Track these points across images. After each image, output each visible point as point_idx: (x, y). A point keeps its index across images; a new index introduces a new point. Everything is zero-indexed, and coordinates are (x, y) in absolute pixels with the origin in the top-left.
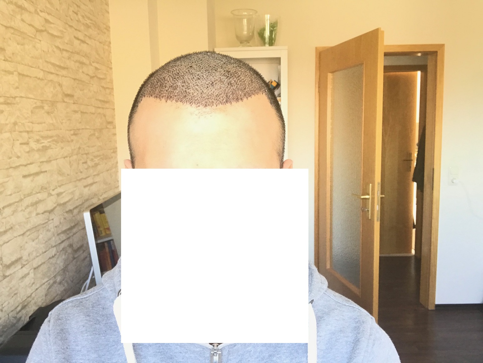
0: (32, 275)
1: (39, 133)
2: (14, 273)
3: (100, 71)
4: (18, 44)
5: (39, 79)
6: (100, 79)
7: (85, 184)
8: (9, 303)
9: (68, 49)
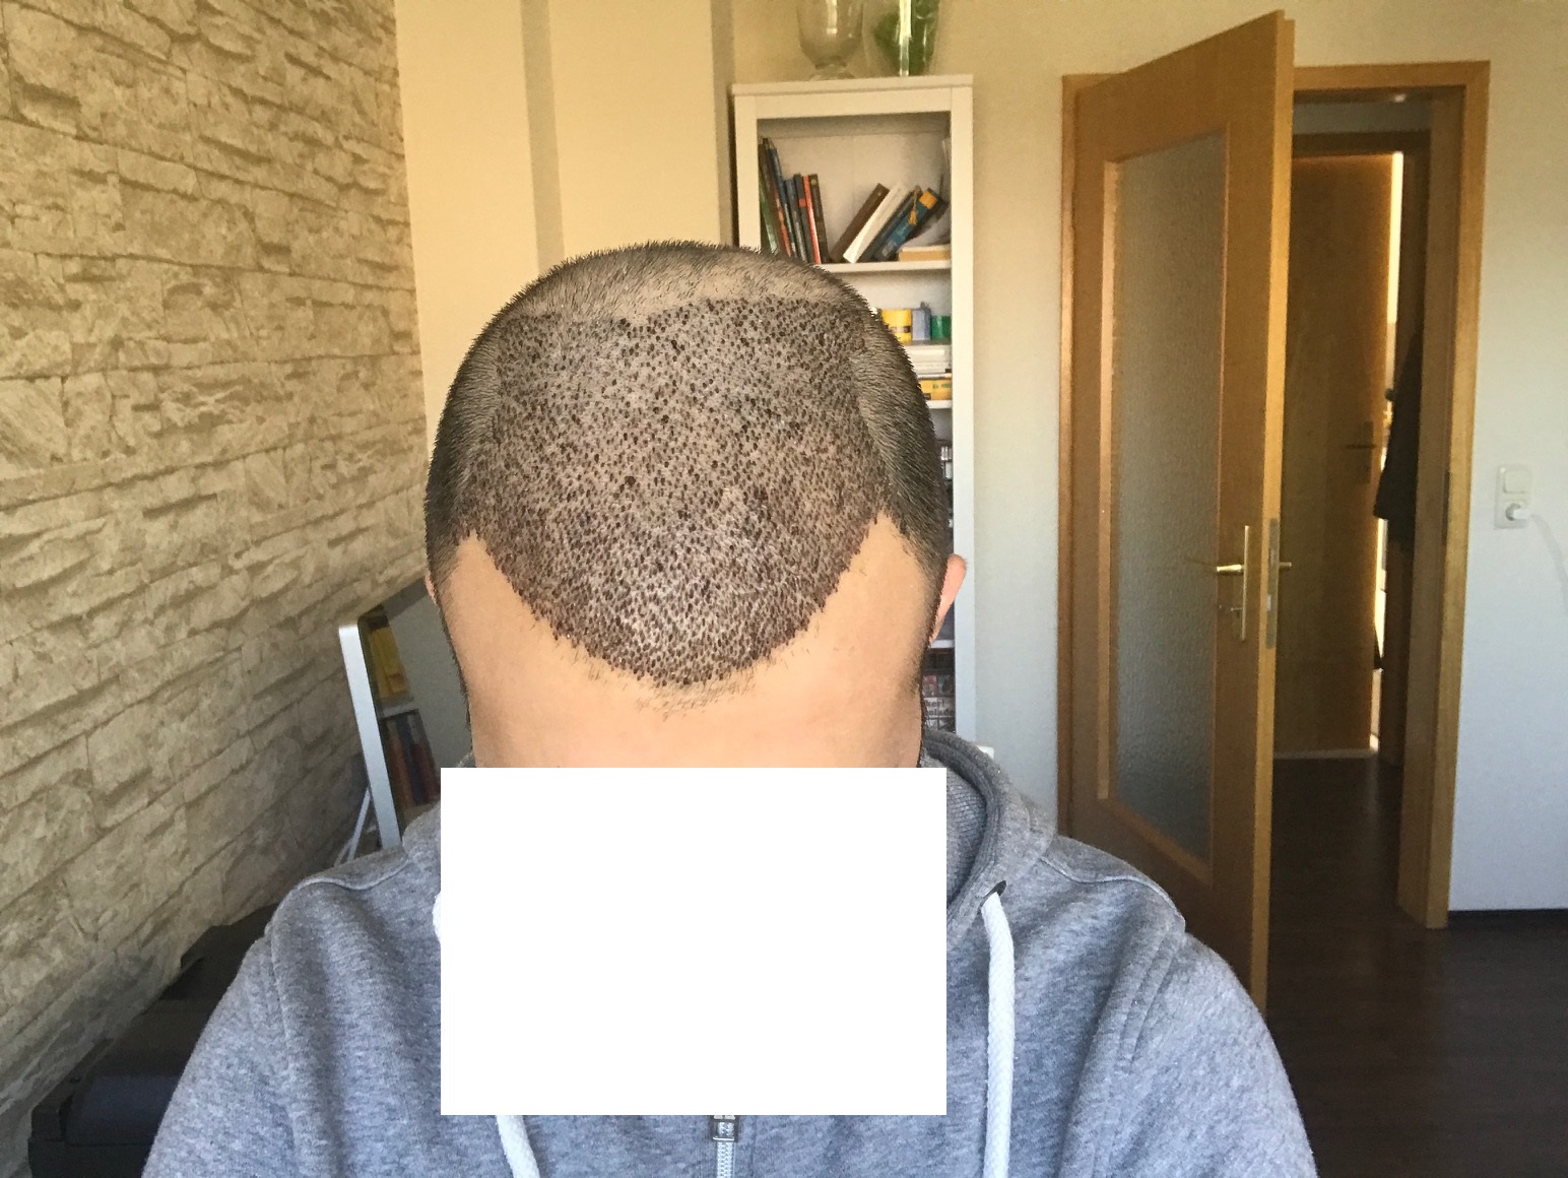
0: (181, 826)
1: (190, 373)
2: (129, 818)
3: (366, 167)
4: (118, 83)
5: (184, 196)
6: (367, 191)
7: (333, 535)
8: (116, 914)
9: (268, 97)
